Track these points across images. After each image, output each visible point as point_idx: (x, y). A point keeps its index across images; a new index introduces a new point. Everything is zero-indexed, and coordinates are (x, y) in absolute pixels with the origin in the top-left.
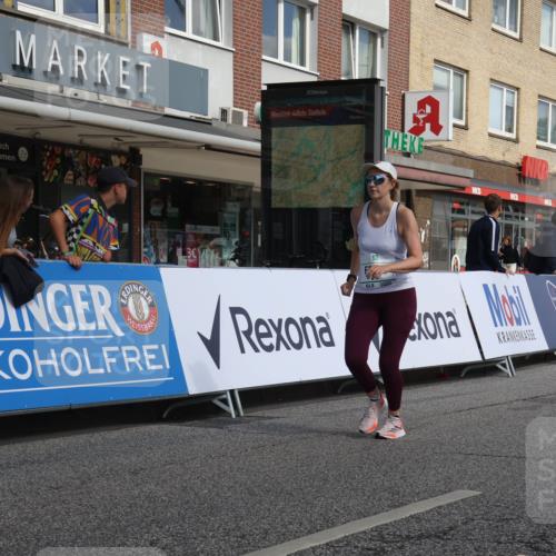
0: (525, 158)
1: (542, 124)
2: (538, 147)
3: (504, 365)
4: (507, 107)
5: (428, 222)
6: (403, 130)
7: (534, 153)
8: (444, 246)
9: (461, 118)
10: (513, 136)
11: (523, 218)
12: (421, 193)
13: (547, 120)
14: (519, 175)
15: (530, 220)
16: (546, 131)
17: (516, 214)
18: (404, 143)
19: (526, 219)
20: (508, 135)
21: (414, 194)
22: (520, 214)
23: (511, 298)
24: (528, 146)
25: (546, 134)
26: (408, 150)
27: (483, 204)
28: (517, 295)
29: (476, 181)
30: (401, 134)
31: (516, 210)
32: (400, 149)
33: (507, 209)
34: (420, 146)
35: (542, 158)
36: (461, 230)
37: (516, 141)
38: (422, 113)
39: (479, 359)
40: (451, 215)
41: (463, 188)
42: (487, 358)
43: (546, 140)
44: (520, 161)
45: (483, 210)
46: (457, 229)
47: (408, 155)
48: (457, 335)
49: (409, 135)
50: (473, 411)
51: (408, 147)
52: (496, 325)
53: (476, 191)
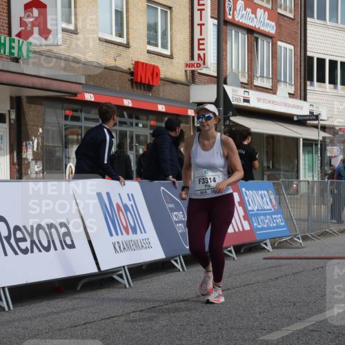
0: (137, 63)
1: (152, 28)
2: (149, 52)
3: (121, 276)
4: (116, 11)
5: (41, 130)
6: (10, 35)
7: (145, 59)
8: (58, 154)
9: (69, 22)
10: (123, 41)
11: (137, 125)
12: (32, 100)
13: (156, 24)
14: (132, 80)
15: (144, 126)
16: (157, 36)
17: (131, 120)
18: (11, 48)
19: (140, 125)
20: (119, 40)
21: (24, 101)
22: (134, 121)
23: (126, 206)
24: (140, 52)
25: (156, 40)
26: (16, 55)
27: (97, 111)
28: (132, 202)
29: (88, 86)
30: (8, 38)
31: (130, 117)
32: (7, 53)
33: (122, 116)
34: (29, 51)
35: (153, 64)
36: (75, 137)
37: (127, 46)
38: (28, 16)
39: (95, 270)
40: (63, 122)
41: (75, 94)
42: (103, 269)
43: (156, 45)
44: (131, 67)
45: (98, 117)
46: (70, 137)
47: (16, 60)
48: (72, 246)
49: (17, 39)
50: (89, 326)
51: (15, 51)
52: (111, 235)
53: (89, 97)
